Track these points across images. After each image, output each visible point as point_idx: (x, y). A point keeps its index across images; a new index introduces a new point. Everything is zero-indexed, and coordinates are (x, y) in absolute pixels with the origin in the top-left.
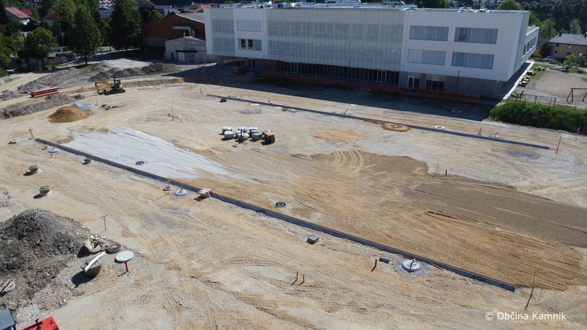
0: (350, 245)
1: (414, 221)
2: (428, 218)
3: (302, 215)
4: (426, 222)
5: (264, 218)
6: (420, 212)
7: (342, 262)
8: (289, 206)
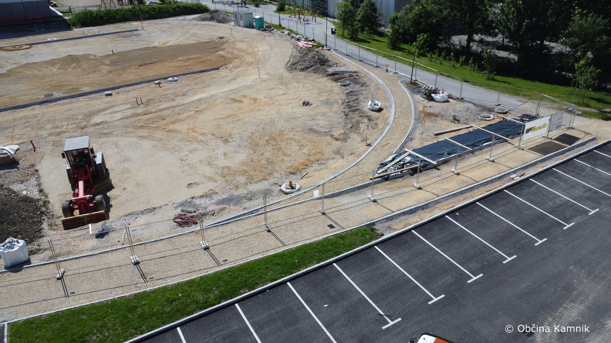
1: (140, 70)
2: (144, 67)
3: (76, 92)
4: (147, 68)
6: (135, 67)
7: (142, 92)
8: (57, 94)
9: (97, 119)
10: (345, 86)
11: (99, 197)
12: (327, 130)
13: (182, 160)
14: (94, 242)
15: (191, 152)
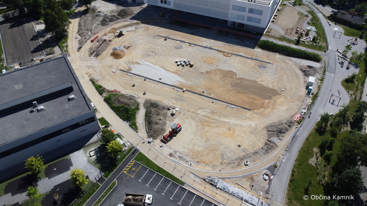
0: (221, 102)
1: (233, 95)
2: (236, 94)
3: (209, 95)
4: (236, 95)
5: (201, 96)
6: (235, 92)
7: (220, 107)
8: (205, 93)
9: (198, 112)
10: (262, 148)
11: (169, 138)
12: (225, 158)
13: (192, 140)
14: (159, 147)
15: (197, 139)
